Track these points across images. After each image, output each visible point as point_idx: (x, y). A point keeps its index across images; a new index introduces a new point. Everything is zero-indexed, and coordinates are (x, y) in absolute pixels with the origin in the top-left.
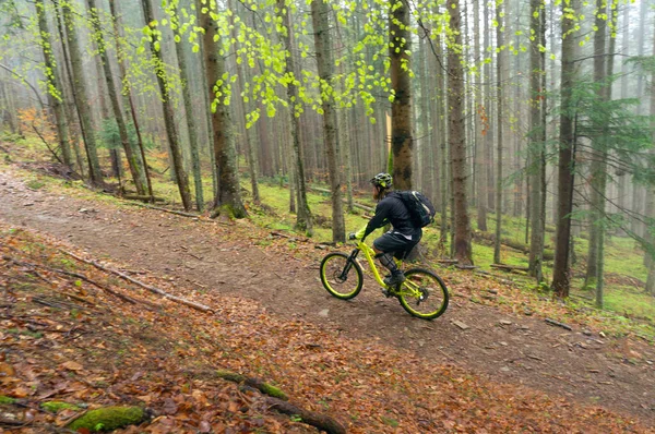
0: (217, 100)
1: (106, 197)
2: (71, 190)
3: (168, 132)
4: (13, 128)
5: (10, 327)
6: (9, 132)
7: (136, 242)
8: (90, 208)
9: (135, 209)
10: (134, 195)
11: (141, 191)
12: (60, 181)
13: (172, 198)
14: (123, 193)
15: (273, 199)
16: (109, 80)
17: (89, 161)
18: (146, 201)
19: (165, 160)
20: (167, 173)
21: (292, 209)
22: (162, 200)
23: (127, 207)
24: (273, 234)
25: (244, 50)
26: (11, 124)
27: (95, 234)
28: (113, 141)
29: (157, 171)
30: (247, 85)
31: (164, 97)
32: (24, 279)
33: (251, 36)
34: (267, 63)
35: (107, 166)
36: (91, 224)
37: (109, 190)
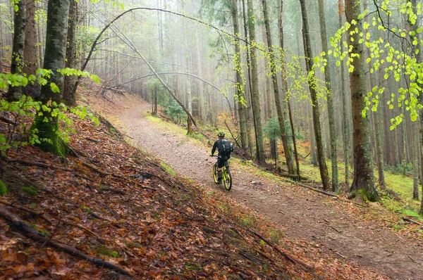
0: (367, 108)
1: (268, 174)
2: (245, 167)
3: (315, 128)
4: (212, 123)
5: (229, 272)
6: (210, 126)
7: (289, 211)
8: (258, 181)
9: (288, 185)
10: (286, 173)
11: (291, 171)
12: (239, 160)
13: (312, 178)
14: (279, 172)
15: (397, 186)
16: (276, 91)
17: (257, 147)
18: (294, 179)
19: (307, 148)
20: (308, 158)
21: (415, 196)
22: (305, 179)
23: (283, 183)
24: (404, 220)
25: (391, 68)
26: (211, 120)
27: (261, 201)
28: (274, 133)
29: (301, 156)
30: (393, 95)
31: (314, 103)
32: (231, 235)
33: (398, 57)
34: (412, 77)
35: (267, 151)
36: (258, 193)
37: (270, 168)
